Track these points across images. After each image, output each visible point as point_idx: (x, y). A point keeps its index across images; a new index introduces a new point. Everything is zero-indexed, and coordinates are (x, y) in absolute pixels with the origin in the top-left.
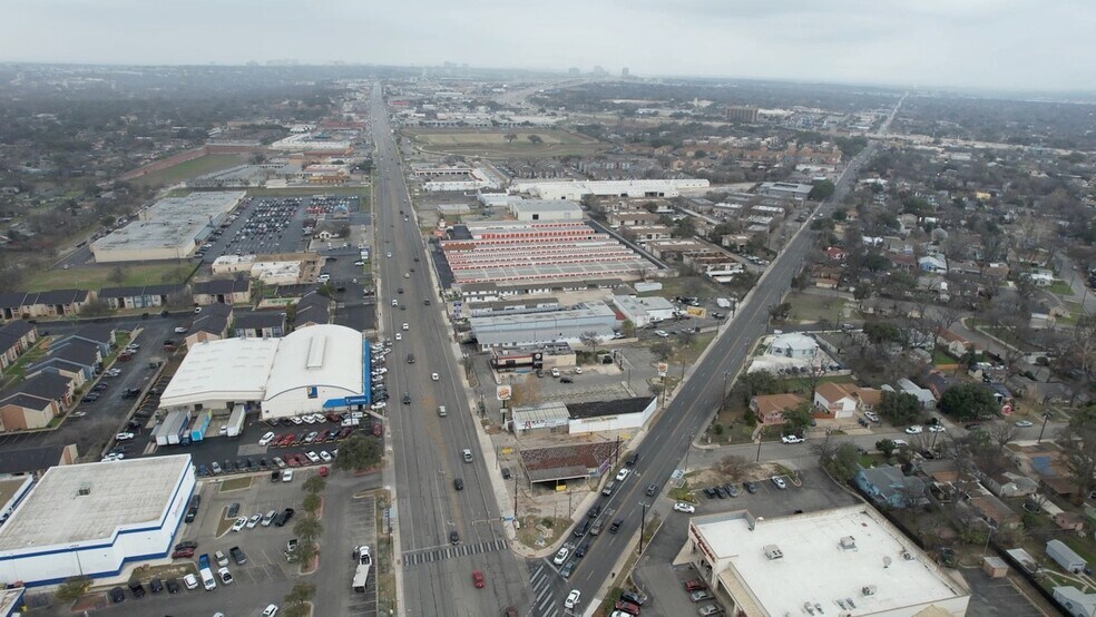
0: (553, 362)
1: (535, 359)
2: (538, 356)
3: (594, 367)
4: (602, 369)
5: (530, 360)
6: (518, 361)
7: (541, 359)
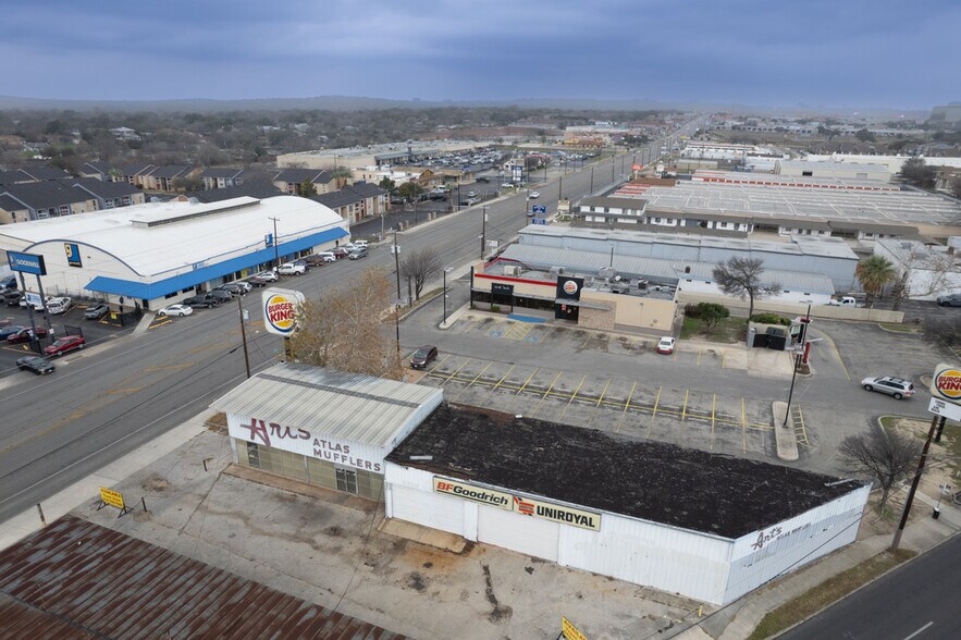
0: (607, 309)
1: (561, 294)
2: (571, 286)
3: (719, 348)
4: (739, 356)
5: (549, 293)
6: (521, 290)
7: (576, 296)
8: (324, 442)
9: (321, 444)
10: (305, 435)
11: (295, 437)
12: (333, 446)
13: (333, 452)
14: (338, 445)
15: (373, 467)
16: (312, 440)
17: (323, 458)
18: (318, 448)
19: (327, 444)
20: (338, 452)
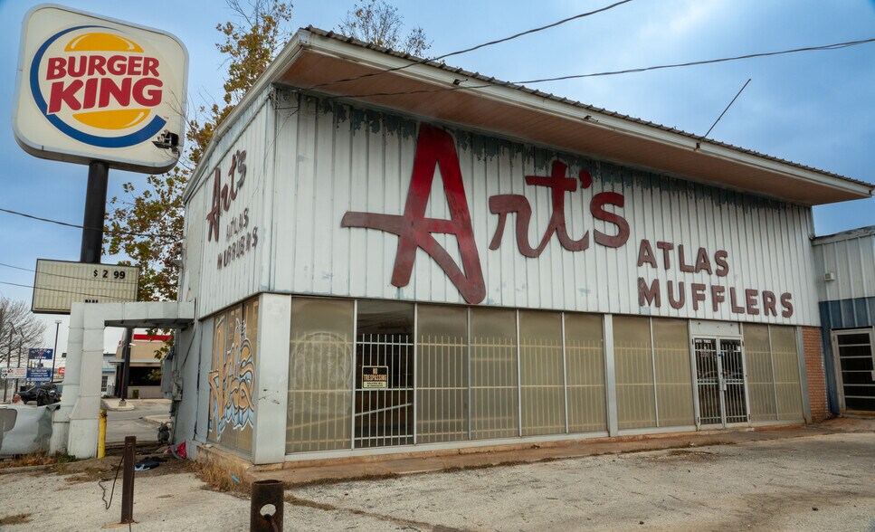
8: (666, 247)
9: (658, 255)
10: (610, 230)
11: (581, 246)
12: (690, 260)
13: (689, 279)
14: (702, 254)
15: (779, 308)
16: (632, 246)
17: (666, 310)
18: (648, 273)
19: (673, 255)
20: (702, 278)
